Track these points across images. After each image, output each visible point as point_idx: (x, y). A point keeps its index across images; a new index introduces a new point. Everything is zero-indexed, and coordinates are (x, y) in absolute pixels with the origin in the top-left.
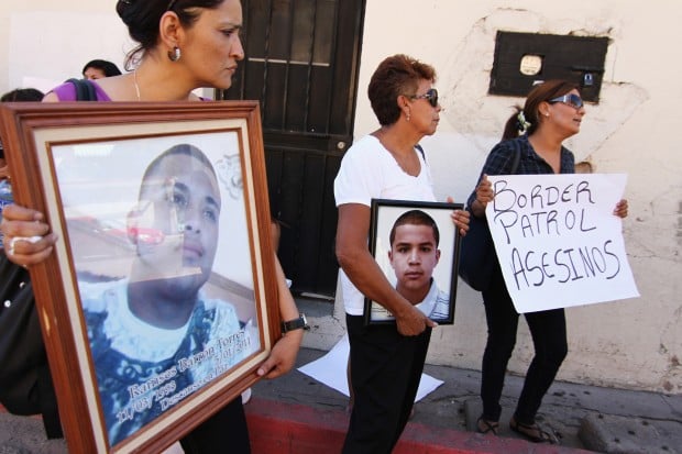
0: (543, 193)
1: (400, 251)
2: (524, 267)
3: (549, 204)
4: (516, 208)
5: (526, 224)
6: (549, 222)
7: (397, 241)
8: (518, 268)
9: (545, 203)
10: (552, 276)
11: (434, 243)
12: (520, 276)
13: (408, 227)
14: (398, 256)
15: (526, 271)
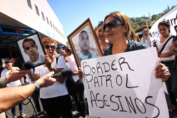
0: (102, 66)
1: (27, 49)
2: (96, 99)
3: (106, 71)
4: (92, 73)
5: (96, 81)
6: (107, 81)
7: (25, 48)
8: (93, 99)
9: (104, 71)
10: (109, 106)
11: (35, 44)
12: (94, 102)
13: (26, 43)
14: (27, 51)
15: (96, 101)
